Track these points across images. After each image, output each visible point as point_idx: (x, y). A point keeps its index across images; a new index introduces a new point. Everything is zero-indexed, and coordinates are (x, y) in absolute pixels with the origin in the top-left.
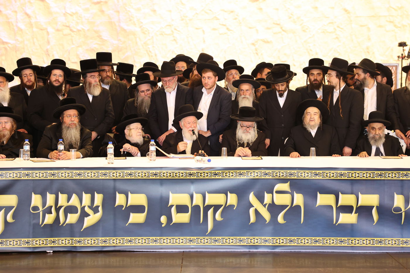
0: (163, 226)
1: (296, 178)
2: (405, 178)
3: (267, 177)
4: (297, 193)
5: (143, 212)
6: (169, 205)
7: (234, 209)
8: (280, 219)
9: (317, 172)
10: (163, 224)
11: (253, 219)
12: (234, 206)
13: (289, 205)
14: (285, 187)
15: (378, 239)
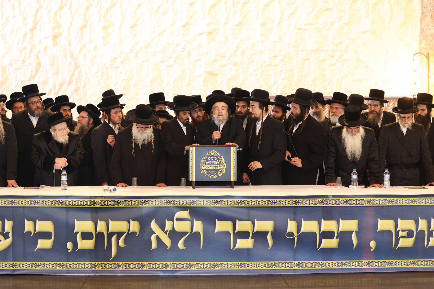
0: (69, 251)
1: (195, 206)
2: (297, 205)
3: (168, 205)
4: (196, 220)
5: (51, 238)
6: (75, 231)
7: (137, 235)
8: (181, 245)
9: (216, 200)
10: (69, 250)
11: (154, 245)
12: (136, 233)
13: (188, 232)
14: (185, 214)
15: (272, 262)
